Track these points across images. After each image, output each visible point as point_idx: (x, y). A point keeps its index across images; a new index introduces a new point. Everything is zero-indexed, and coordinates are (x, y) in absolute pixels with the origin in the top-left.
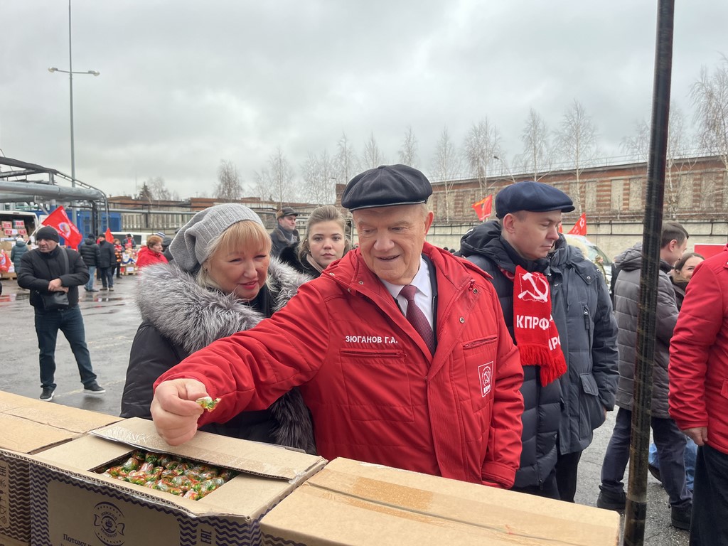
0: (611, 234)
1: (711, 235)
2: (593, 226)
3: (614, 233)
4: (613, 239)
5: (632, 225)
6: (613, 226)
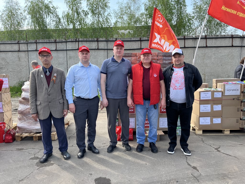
0: (207, 47)
2: (191, 40)
3: (208, 45)
4: (207, 50)
5: (223, 40)
6: (208, 40)
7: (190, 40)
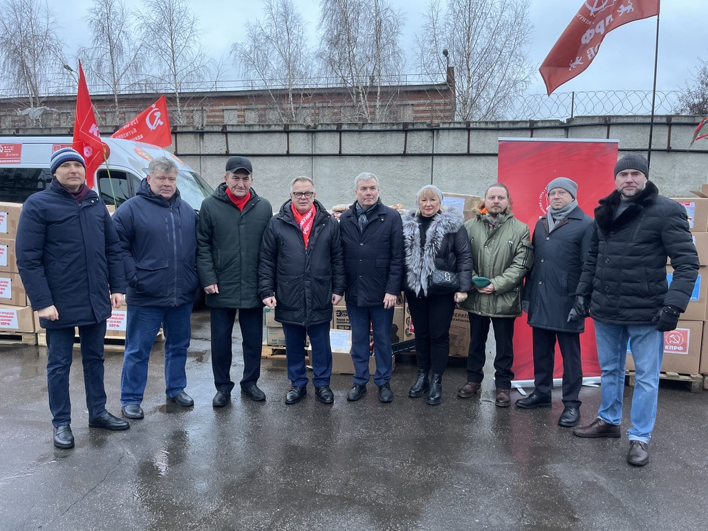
1: (405, 155)
7: (189, 135)
